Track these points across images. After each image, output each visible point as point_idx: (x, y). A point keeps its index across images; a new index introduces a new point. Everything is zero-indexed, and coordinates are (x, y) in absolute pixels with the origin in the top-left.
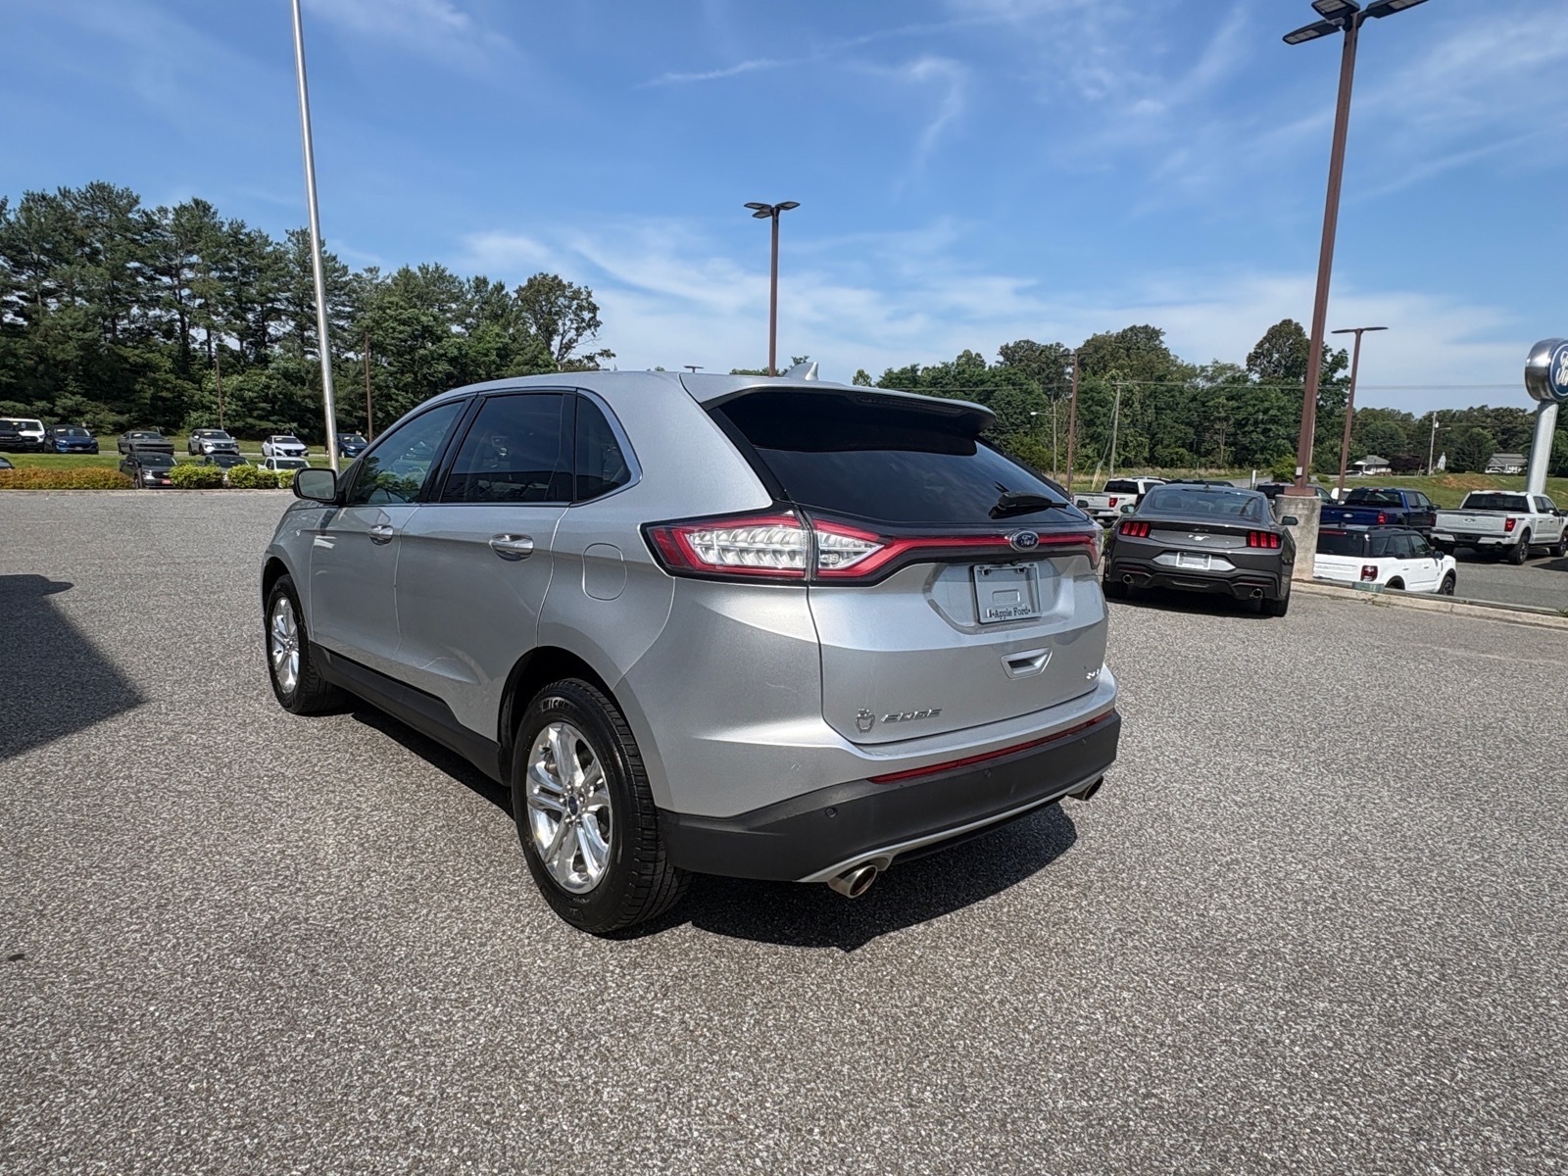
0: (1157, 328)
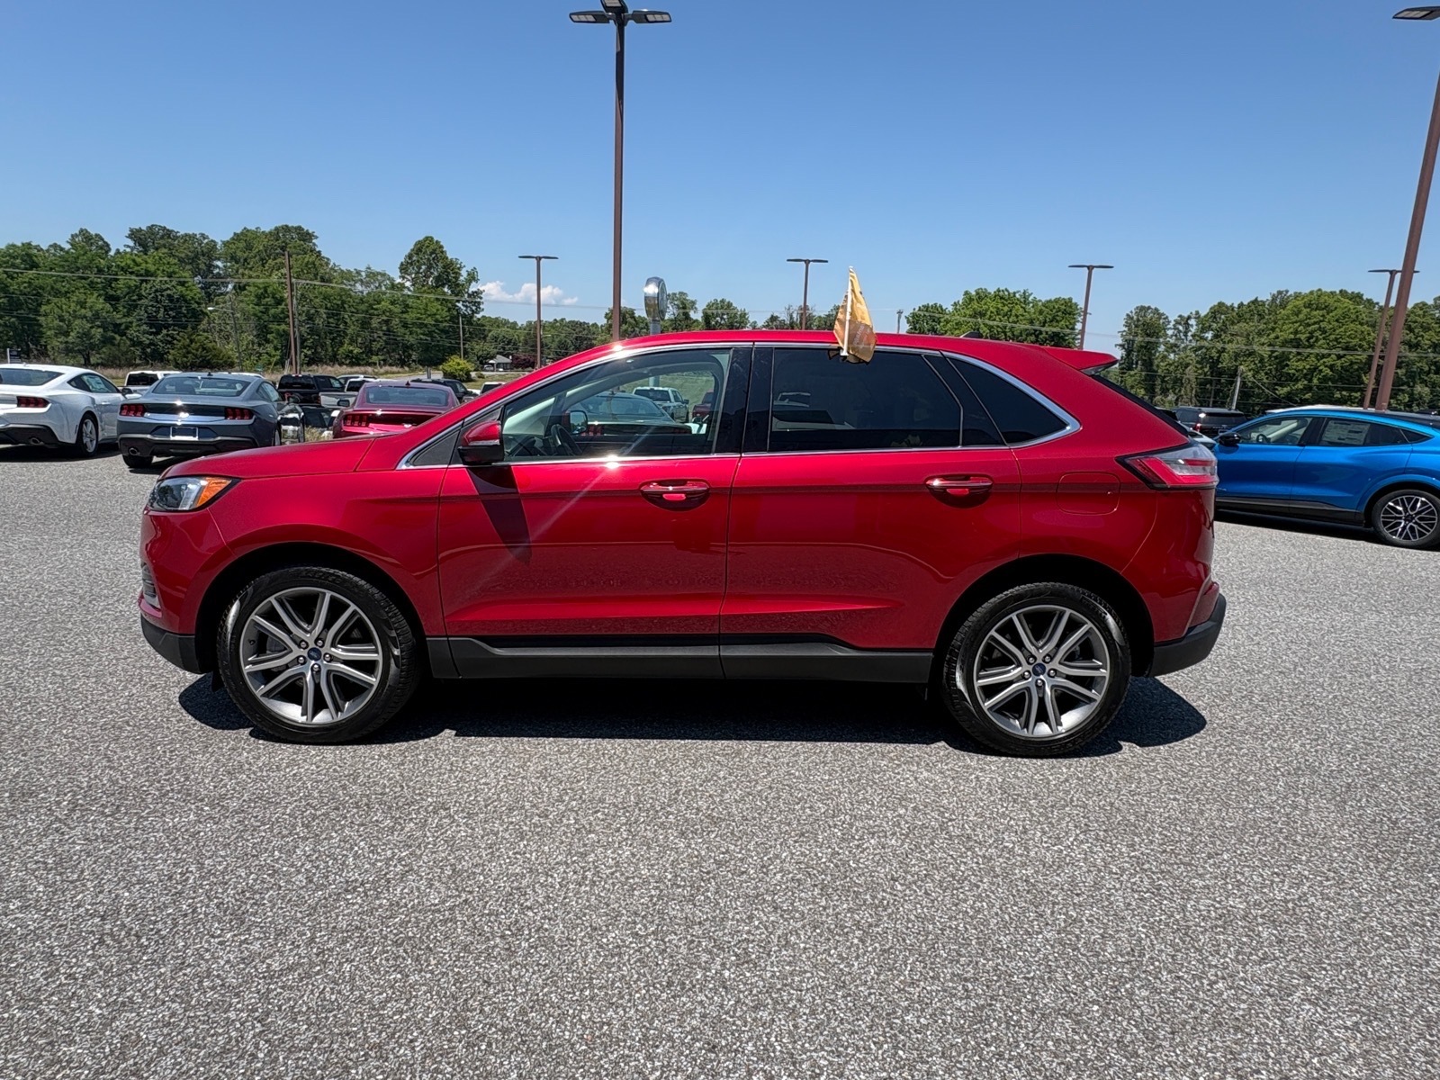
0: (310, 231)
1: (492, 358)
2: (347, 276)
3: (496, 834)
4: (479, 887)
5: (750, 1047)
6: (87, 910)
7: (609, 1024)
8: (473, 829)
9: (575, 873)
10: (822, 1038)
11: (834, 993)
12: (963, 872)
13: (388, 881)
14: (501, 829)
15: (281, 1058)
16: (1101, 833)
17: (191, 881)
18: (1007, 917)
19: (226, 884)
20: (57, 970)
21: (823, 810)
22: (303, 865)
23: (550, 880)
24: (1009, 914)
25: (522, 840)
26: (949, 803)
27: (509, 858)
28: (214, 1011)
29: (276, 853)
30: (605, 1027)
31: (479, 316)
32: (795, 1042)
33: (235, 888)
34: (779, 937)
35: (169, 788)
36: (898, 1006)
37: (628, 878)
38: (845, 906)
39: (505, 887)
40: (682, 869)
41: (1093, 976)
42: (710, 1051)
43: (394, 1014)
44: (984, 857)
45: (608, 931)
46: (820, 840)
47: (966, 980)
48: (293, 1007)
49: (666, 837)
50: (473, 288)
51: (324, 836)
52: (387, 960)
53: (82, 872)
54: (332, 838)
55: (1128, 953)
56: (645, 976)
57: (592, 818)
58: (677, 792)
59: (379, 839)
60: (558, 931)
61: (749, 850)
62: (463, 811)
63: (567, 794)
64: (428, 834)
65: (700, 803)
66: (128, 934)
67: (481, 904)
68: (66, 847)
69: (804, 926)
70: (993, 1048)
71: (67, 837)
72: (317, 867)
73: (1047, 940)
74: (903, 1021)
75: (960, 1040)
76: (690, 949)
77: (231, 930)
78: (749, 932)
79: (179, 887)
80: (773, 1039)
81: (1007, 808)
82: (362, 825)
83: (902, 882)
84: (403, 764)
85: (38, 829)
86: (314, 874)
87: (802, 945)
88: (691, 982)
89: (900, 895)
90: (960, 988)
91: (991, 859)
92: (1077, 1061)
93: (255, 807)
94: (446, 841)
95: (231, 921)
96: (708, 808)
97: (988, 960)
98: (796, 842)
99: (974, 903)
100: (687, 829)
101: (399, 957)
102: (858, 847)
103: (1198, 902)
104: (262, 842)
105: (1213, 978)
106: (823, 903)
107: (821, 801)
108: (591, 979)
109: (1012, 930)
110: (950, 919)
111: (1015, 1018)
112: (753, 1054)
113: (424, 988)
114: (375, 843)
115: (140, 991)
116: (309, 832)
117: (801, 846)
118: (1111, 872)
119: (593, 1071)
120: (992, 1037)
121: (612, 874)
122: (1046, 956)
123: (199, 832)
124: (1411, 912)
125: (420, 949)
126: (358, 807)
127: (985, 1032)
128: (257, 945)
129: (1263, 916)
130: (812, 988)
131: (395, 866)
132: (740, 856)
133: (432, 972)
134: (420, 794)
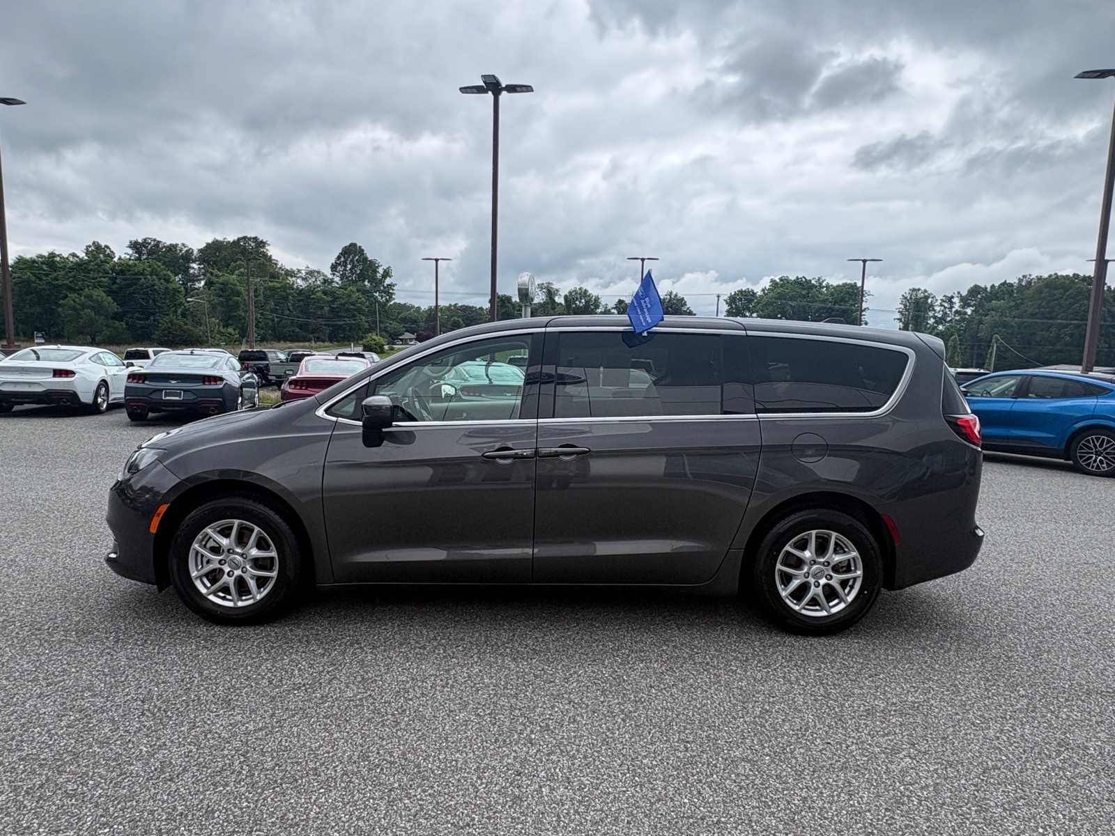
0: (264, 241)
1: (401, 335)
2: (290, 273)
3: (391, 658)
4: (379, 688)
5: (543, 774)
6: (133, 697)
7: (456, 761)
8: (376, 655)
9: (441, 680)
10: (588, 770)
11: (600, 747)
12: (699, 683)
13: (321, 684)
14: (394, 655)
15: (256, 774)
16: (799, 662)
17: (196, 682)
18: (722, 709)
19: (218, 684)
20: (118, 728)
21: (611, 647)
22: (266, 674)
23: (424, 684)
24: (724, 707)
25: (408, 662)
26: (699, 643)
27: (398, 671)
28: (215, 750)
29: (249, 667)
30: (454, 762)
31: (392, 303)
32: (571, 772)
33: (223, 686)
34: (570, 717)
35: (177, 630)
36: (640, 755)
37: (475, 684)
38: (616, 701)
39: (395, 688)
40: (511, 679)
41: (770, 741)
42: (518, 775)
43: (324, 753)
44: (715, 674)
45: (460, 712)
46: (606, 664)
47: (688, 742)
48: (263, 749)
49: (503, 661)
50: (388, 281)
51: (279, 658)
52: (320, 725)
53: (127, 676)
54: (284, 659)
55: (797, 730)
56: (481, 736)
57: (454, 650)
58: (514, 635)
59: (314, 660)
60: (428, 713)
61: (557, 669)
62: (370, 645)
63: (439, 635)
64: (347, 658)
65: (528, 642)
66: (159, 710)
67: (379, 697)
68: (115, 663)
69: (587, 712)
70: (696, 777)
71: (115, 657)
72: (275, 676)
73: (745, 722)
74: (642, 763)
75: (676, 773)
76: (511, 723)
77: (222, 709)
78: (551, 715)
79: (189, 685)
80: (557, 770)
81: (738, 647)
82: (304, 652)
83: (657, 688)
84: (330, 617)
85: (96, 652)
86: (273, 679)
87: (584, 722)
88: (510, 740)
89: (654, 695)
90: (682, 746)
91: (720, 676)
92: (748, 785)
93: (234, 641)
94: (358, 662)
95: (222, 704)
96: (533, 645)
97: (704, 732)
98: (589, 665)
99: (702, 700)
100: (518, 657)
101: (327, 724)
102: (630, 668)
103: (853, 702)
104: (239, 661)
105: (849, 744)
106: (602, 699)
107: (611, 641)
108: (447, 737)
109: (724, 716)
110: (684, 709)
111: (714, 762)
112: (544, 777)
113: (343, 741)
114: (312, 662)
115: (169, 739)
116: (270, 656)
117: (592, 667)
118: (799, 684)
119: (444, 784)
120: (697, 771)
121: (465, 681)
122: (742, 731)
123: (199, 655)
124: (999, 710)
125: (340, 720)
126: (301, 642)
127: (693, 769)
128: (239, 718)
129: (895, 711)
130: (587, 745)
131: (325, 676)
132: (551, 672)
133: (348, 732)
134: (341, 635)
